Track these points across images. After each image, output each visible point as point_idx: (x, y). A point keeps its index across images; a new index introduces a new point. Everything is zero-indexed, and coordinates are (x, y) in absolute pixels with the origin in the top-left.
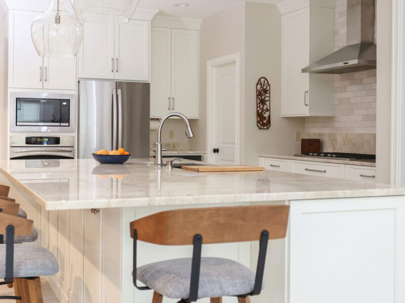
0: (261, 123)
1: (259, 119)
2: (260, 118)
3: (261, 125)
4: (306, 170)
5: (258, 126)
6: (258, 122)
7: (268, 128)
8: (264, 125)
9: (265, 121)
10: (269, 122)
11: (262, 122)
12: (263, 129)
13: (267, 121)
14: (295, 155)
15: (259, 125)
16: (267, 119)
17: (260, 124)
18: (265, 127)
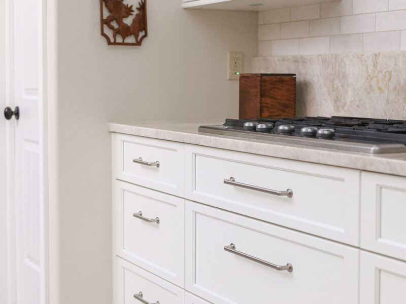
0: (115, 24)
1: (106, 14)
2: (110, 11)
3: (116, 32)
4: (231, 182)
5: (103, 34)
6: (105, 22)
7: (139, 43)
8: (124, 31)
9: (128, 21)
10: (142, 23)
11: (119, 22)
12: (123, 44)
13: (134, 21)
14: (204, 129)
15: (108, 31)
16: (136, 12)
17: (111, 28)
18: (131, 39)
